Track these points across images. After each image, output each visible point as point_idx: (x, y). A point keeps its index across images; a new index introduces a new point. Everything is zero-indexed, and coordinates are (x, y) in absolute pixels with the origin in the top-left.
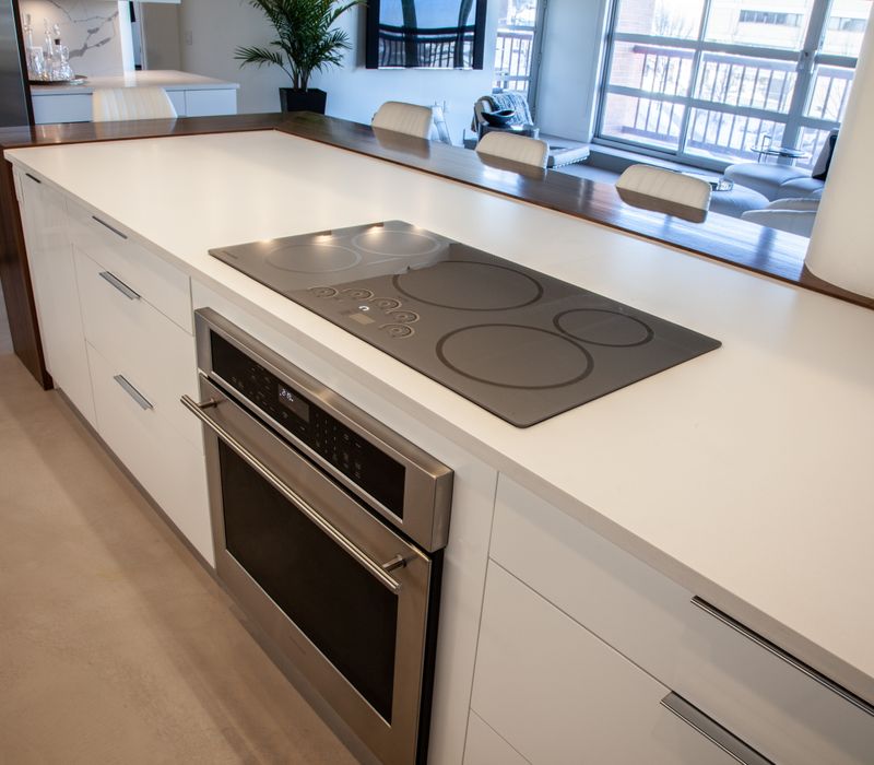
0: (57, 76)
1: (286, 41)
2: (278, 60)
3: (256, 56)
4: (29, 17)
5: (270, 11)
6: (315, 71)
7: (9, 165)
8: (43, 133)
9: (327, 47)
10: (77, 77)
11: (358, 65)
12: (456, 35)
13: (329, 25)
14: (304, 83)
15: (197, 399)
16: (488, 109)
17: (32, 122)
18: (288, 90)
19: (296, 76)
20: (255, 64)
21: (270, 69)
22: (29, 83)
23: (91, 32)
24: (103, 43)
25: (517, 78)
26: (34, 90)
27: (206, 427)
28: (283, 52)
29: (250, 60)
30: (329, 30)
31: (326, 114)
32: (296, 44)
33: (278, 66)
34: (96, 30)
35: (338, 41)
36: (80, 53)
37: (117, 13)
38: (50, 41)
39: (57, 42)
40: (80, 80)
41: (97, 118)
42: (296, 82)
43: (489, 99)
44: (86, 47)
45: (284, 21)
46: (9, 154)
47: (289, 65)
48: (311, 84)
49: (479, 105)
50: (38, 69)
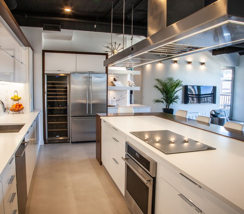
0: (113, 105)
1: (165, 98)
2: (163, 102)
3: (158, 101)
4: (110, 93)
5: (161, 91)
6: (171, 104)
7: (101, 119)
8: (109, 114)
9: (174, 99)
10: (117, 105)
11: (182, 103)
12: (210, 95)
13: (175, 94)
14: (168, 107)
15: (124, 157)
16: (214, 113)
17: (107, 113)
18: (164, 109)
19: (167, 106)
20: (157, 103)
21: (161, 104)
22: (107, 106)
23: (121, 96)
24: (123, 98)
25: (228, 106)
26: (108, 107)
27: (126, 163)
28: (164, 100)
29: (156, 102)
30: (175, 95)
31: (173, 114)
32: (167, 99)
33: (162, 103)
34: (122, 96)
35: (177, 97)
36: (119, 100)
37: (127, 93)
38: (113, 98)
39: (114, 98)
40: (118, 106)
41: (118, 112)
42: (166, 107)
43: (214, 111)
44: (120, 99)
45: (164, 93)
46: (101, 118)
47: (165, 103)
48: (170, 108)
49: (211, 112)
50: (110, 103)
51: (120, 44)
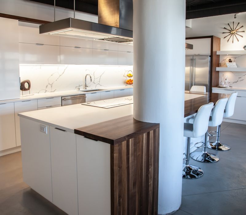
10: (230, 87)
23: (239, 78)
24: (242, 80)
36: (236, 82)
39: (226, 79)
51: (239, 23)
